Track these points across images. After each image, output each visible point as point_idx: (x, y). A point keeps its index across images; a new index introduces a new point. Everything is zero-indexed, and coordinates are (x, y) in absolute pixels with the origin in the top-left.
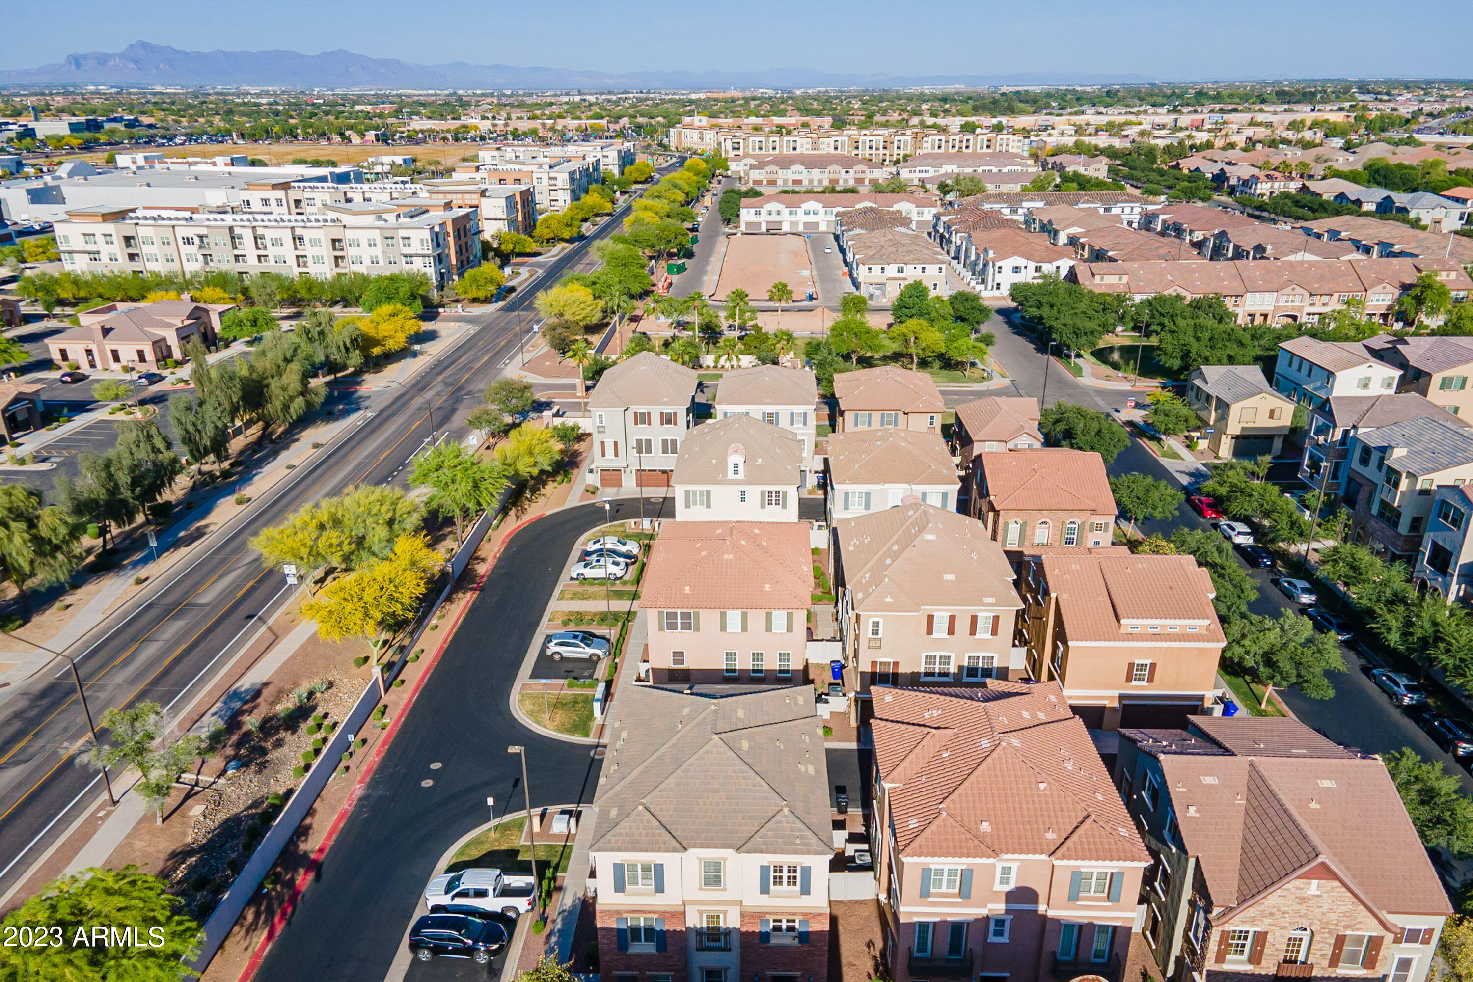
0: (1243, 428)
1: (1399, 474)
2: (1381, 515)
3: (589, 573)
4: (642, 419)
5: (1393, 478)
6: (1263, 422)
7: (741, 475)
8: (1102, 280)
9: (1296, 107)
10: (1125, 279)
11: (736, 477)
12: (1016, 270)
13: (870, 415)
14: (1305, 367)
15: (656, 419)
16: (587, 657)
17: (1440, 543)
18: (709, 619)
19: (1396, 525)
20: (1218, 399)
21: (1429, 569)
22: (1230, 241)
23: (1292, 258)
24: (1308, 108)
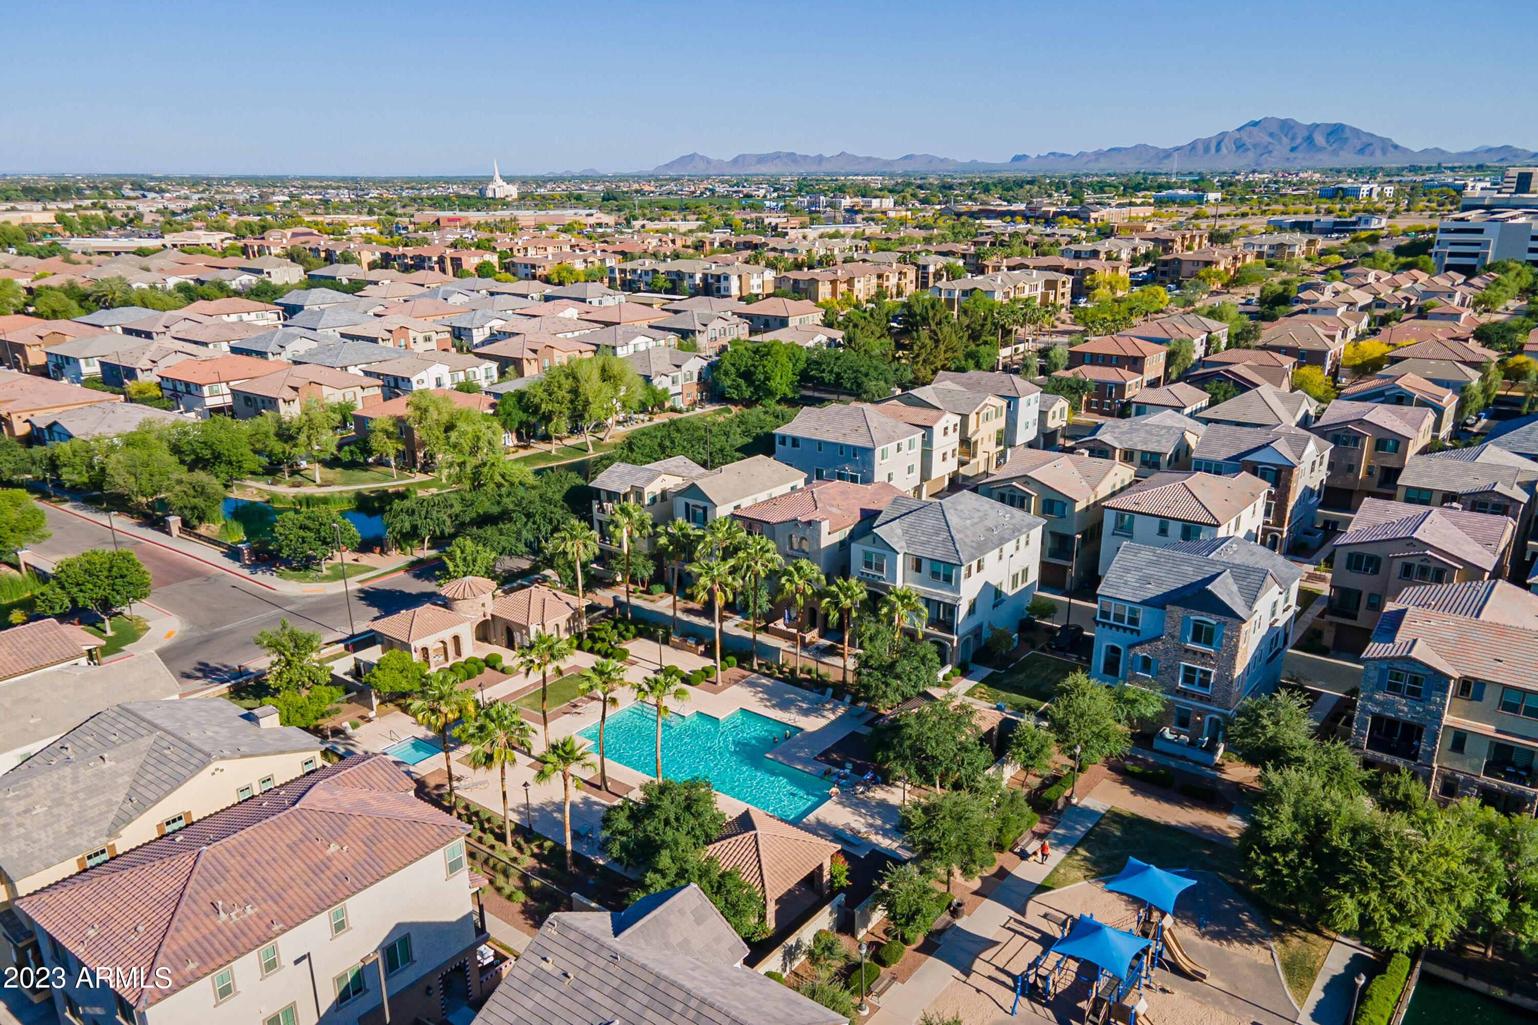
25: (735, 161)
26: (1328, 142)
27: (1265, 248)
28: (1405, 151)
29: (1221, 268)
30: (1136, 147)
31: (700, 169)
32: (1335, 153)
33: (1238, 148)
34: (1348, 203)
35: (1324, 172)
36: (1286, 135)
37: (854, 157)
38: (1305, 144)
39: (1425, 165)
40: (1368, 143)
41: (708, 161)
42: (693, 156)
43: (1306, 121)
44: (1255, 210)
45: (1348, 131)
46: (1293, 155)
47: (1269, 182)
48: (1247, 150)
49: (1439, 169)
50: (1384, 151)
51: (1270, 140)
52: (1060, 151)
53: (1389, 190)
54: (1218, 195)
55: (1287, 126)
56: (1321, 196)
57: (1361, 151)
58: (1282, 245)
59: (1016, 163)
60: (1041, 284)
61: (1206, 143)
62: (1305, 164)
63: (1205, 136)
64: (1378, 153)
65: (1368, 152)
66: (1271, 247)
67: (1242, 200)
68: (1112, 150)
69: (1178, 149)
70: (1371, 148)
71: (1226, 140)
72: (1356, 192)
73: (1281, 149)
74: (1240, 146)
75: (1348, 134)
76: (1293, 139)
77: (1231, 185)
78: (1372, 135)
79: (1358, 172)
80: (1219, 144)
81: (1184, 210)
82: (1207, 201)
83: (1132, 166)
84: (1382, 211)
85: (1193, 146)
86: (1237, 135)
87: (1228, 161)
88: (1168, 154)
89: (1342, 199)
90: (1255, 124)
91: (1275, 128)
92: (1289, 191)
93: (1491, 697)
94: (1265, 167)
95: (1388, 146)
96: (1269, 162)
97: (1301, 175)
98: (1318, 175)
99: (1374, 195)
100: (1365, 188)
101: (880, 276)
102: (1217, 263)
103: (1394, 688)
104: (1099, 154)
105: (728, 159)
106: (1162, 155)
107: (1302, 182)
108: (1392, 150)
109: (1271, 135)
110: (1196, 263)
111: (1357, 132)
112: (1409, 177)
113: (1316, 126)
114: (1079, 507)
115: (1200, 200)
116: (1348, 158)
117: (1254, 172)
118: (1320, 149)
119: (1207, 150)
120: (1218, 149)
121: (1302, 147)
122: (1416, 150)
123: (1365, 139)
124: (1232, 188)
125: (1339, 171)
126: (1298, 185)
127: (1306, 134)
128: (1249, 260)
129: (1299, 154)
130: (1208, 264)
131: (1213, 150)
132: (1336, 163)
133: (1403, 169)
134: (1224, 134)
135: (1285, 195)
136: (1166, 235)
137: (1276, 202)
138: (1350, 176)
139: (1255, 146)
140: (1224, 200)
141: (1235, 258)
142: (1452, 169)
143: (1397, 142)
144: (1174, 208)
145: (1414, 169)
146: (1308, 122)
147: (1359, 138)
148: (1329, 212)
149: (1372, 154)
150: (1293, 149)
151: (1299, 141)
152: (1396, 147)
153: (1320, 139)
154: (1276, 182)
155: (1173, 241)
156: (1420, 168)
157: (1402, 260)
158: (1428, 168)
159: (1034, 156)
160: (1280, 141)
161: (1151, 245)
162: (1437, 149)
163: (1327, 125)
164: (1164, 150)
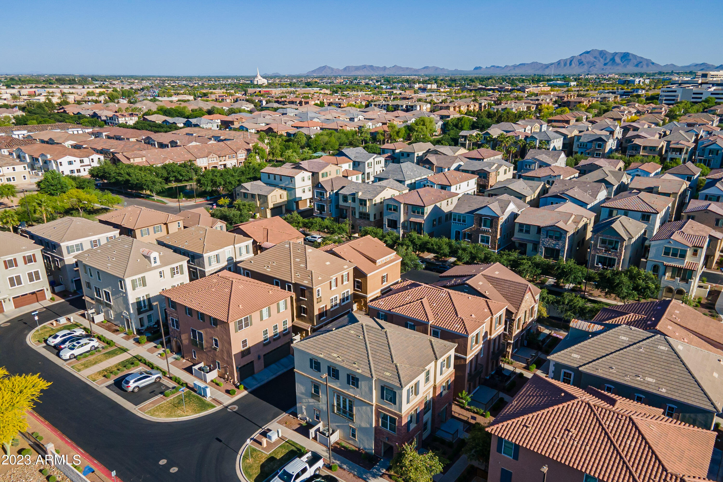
0: (274, 205)
1: (365, 201)
2: (360, 217)
3: (77, 352)
4: (9, 264)
5: (363, 202)
6: (279, 201)
7: (158, 263)
8: (134, 161)
9: (76, 86)
10: (144, 159)
11: (156, 265)
12: (70, 163)
13: (148, 229)
14: (278, 178)
15: (20, 261)
16: (153, 381)
17: (391, 218)
18: (255, 316)
19: (369, 219)
20: (258, 195)
21: (389, 229)
22: (154, 141)
23: (191, 144)
24: (81, 87)
25: (345, 69)
26: (621, 61)
27: (599, 99)
28: (658, 65)
29: (585, 104)
30: (532, 63)
31: (328, 73)
32: (625, 66)
33: (580, 64)
34: (630, 86)
35: (620, 75)
36: (602, 58)
37: (401, 68)
38: (611, 62)
39: (665, 72)
40: (640, 62)
41: (332, 69)
42: (325, 67)
43: (612, 51)
44: (592, 88)
45: (630, 55)
46: (605, 67)
47: (596, 79)
48: (584, 65)
49: (672, 73)
50: (647, 65)
51: (595, 60)
52: (496, 65)
53: (647, 81)
54: (575, 83)
55: (602, 53)
56: (618, 84)
57: (637, 65)
58: (605, 98)
59: (476, 71)
60: (526, 107)
61: (565, 62)
62: (611, 71)
63: (564, 58)
64: (645, 67)
65: (640, 66)
66: (601, 98)
67: (585, 85)
68: (520, 64)
69: (552, 64)
70: (641, 64)
71: (574, 60)
72: (633, 82)
73: (600, 64)
74: (581, 63)
75: (631, 57)
76: (605, 60)
77: (579, 79)
78: (642, 58)
79: (636, 75)
80: (571, 62)
81: (562, 89)
82: (570, 86)
83: (531, 72)
84: (644, 89)
85: (559, 63)
86: (579, 58)
87: (575, 70)
88: (547, 66)
89: (627, 84)
90: (588, 52)
91: (597, 54)
92: (605, 82)
93: (648, 149)
94: (592, 72)
95: (649, 63)
96: (594, 70)
97: (610, 76)
98: (617, 76)
99: (641, 83)
100: (637, 80)
101: (468, 106)
102: (583, 102)
103: (633, 150)
104: (515, 67)
105: (341, 68)
106: (544, 67)
107: (610, 78)
108: (651, 64)
109: (595, 58)
110: (575, 102)
111: (635, 56)
112: (657, 77)
113: (616, 54)
114: (569, 137)
115: (567, 85)
116: (631, 69)
117: (588, 74)
118: (618, 64)
119: (565, 65)
120: (570, 64)
121: (609, 63)
122: (663, 65)
123: (638, 60)
124: (580, 81)
125: (626, 74)
126: (609, 80)
127: (611, 57)
128: (594, 102)
129: (608, 67)
130: (580, 102)
131: (568, 65)
132: (625, 71)
133: (656, 73)
134: (573, 57)
135: (603, 83)
136: (561, 95)
137: (600, 86)
138: (631, 76)
139: (588, 63)
140: (577, 85)
141: (589, 101)
142: (678, 74)
143: (653, 61)
144: (557, 88)
145: (660, 73)
146: (612, 52)
147: (636, 60)
148: (622, 89)
149: (642, 67)
150: (605, 64)
151: (608, 60)
152: (653, 63)
153: (618, 60)
154: (599, 79)
155: (564, 97)
156: (664, 73)
157: (648, 102)
158: (667, 73)
159: (484, 67)
160: (599, 60)
161: (557, 98)
162: (672, 64)
163: (621, 53)
164: (545, 65)
